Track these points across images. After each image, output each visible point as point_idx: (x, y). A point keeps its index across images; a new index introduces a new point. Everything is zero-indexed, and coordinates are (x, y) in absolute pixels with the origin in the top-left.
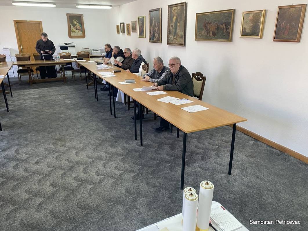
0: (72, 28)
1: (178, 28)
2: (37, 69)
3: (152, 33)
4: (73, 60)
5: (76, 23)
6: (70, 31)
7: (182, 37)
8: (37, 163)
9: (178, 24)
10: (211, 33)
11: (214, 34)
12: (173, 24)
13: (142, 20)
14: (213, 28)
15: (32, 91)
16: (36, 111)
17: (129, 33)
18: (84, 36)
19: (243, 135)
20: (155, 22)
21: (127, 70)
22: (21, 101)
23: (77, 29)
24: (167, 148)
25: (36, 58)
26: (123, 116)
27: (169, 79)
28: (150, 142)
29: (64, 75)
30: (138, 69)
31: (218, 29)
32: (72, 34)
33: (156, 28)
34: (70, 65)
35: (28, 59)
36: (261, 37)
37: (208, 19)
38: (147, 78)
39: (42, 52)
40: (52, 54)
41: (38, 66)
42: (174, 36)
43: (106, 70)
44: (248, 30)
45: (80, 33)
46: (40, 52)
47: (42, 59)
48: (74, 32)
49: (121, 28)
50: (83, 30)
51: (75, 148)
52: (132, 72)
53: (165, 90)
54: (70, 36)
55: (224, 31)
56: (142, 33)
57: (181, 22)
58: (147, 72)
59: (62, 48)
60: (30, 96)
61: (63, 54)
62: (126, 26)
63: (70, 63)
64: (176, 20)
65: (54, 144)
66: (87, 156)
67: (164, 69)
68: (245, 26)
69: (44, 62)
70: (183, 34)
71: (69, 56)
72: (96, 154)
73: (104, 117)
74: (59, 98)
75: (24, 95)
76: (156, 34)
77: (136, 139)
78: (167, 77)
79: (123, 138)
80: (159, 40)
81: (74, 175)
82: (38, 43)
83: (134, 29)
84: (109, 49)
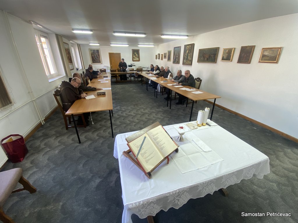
0: (134, 56)
1: (189, 57)
2: (119, 76)
3: (174, 59)
4: (135, 72)
5: (136, 54)
6: (133, 58)
7: (190, 61)
8: (129, 112)
9: (189, 54)
10: (206, 59)
11: (207, 59)
12: (186, 54)
13: (170, 53)
14: (207, 56)
15: (118, 86)
16: (122, 94)
17: (162, 59)
18: (139, 61)
19: (217, 107)
20: (177, 53)
21: (162, 77)
22: (115, 90)
23: (136, 57)
24: (182, 110)
25: (119, 71)
26: (160, 97)
27: (184, 80)
28: (174, 108)
29: (131, 79)
30: (168, 76)
31: (210, 57)
32: (134, 59)
33: (177, 56)
34: (133, 75)
35: (115, 71)
36: (231, 61)
37: (205, 52)
38: (173, 80)
39: (121, 68)
40: (126, 69)
41: (119, 75)
42: (186, 60)
43: (152, 77)
44: (225, 58)
45: (138, 59)
46: (120, 68)
47: (121, 71)
48: (135, 58)
49: (158, 57)
50: (139, 57)
51: (143, 108)
52: (164, 77)
53: (182, 85)
54: (133, 61)
55: (213, 58)
56: (169, 59)
57: (191, 53)
58: (172, 77)
59: (130, 66)
60: (118, 88)
61: (131, 69)
62: (161, 55)
63: (133, 73)
64: (188, 52)
65: (134, 106)
66: (148, 111)
67: (181, 76)
68: (224, 56)
69: (122, 73)
70: (191, 59)
71: (133, 70)
72: (152, 111)
73: (152, 98)
74: (131, 89)
75: (116, 87)
76: (177, 59)
77: (167, 106)
78: (183, 79)
79: (162, 106)
80: (178, 62)
81: (145, 117)
82: (120, 64)
83: (165, 57)
84: (153, 67)
